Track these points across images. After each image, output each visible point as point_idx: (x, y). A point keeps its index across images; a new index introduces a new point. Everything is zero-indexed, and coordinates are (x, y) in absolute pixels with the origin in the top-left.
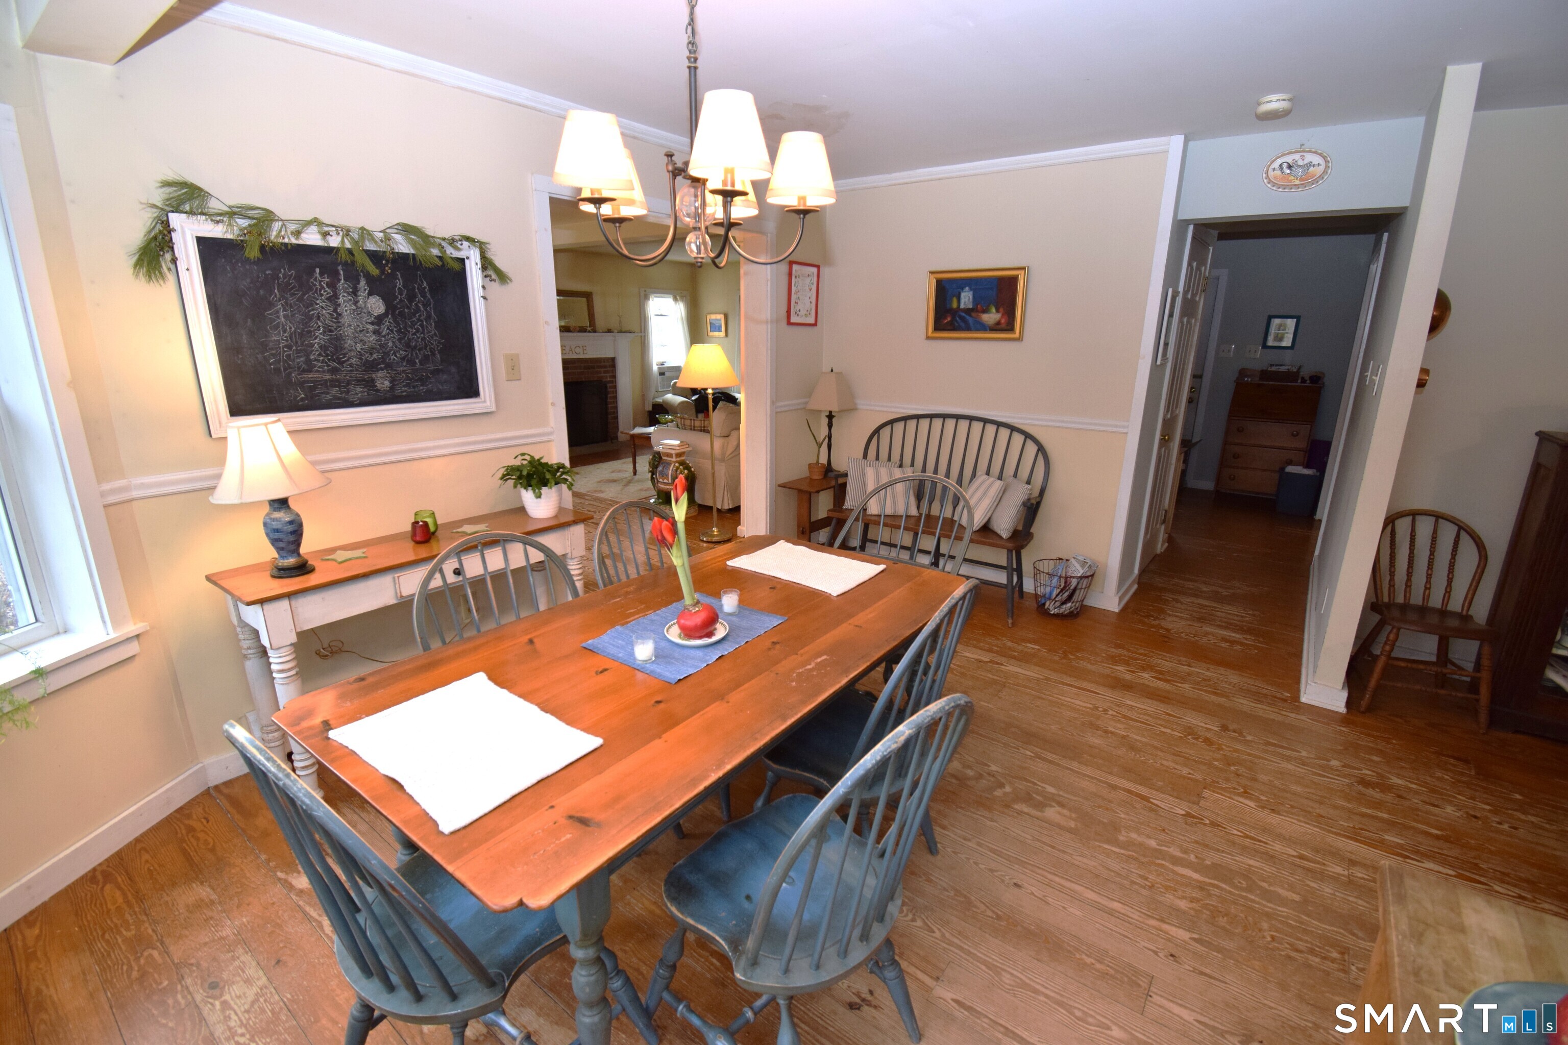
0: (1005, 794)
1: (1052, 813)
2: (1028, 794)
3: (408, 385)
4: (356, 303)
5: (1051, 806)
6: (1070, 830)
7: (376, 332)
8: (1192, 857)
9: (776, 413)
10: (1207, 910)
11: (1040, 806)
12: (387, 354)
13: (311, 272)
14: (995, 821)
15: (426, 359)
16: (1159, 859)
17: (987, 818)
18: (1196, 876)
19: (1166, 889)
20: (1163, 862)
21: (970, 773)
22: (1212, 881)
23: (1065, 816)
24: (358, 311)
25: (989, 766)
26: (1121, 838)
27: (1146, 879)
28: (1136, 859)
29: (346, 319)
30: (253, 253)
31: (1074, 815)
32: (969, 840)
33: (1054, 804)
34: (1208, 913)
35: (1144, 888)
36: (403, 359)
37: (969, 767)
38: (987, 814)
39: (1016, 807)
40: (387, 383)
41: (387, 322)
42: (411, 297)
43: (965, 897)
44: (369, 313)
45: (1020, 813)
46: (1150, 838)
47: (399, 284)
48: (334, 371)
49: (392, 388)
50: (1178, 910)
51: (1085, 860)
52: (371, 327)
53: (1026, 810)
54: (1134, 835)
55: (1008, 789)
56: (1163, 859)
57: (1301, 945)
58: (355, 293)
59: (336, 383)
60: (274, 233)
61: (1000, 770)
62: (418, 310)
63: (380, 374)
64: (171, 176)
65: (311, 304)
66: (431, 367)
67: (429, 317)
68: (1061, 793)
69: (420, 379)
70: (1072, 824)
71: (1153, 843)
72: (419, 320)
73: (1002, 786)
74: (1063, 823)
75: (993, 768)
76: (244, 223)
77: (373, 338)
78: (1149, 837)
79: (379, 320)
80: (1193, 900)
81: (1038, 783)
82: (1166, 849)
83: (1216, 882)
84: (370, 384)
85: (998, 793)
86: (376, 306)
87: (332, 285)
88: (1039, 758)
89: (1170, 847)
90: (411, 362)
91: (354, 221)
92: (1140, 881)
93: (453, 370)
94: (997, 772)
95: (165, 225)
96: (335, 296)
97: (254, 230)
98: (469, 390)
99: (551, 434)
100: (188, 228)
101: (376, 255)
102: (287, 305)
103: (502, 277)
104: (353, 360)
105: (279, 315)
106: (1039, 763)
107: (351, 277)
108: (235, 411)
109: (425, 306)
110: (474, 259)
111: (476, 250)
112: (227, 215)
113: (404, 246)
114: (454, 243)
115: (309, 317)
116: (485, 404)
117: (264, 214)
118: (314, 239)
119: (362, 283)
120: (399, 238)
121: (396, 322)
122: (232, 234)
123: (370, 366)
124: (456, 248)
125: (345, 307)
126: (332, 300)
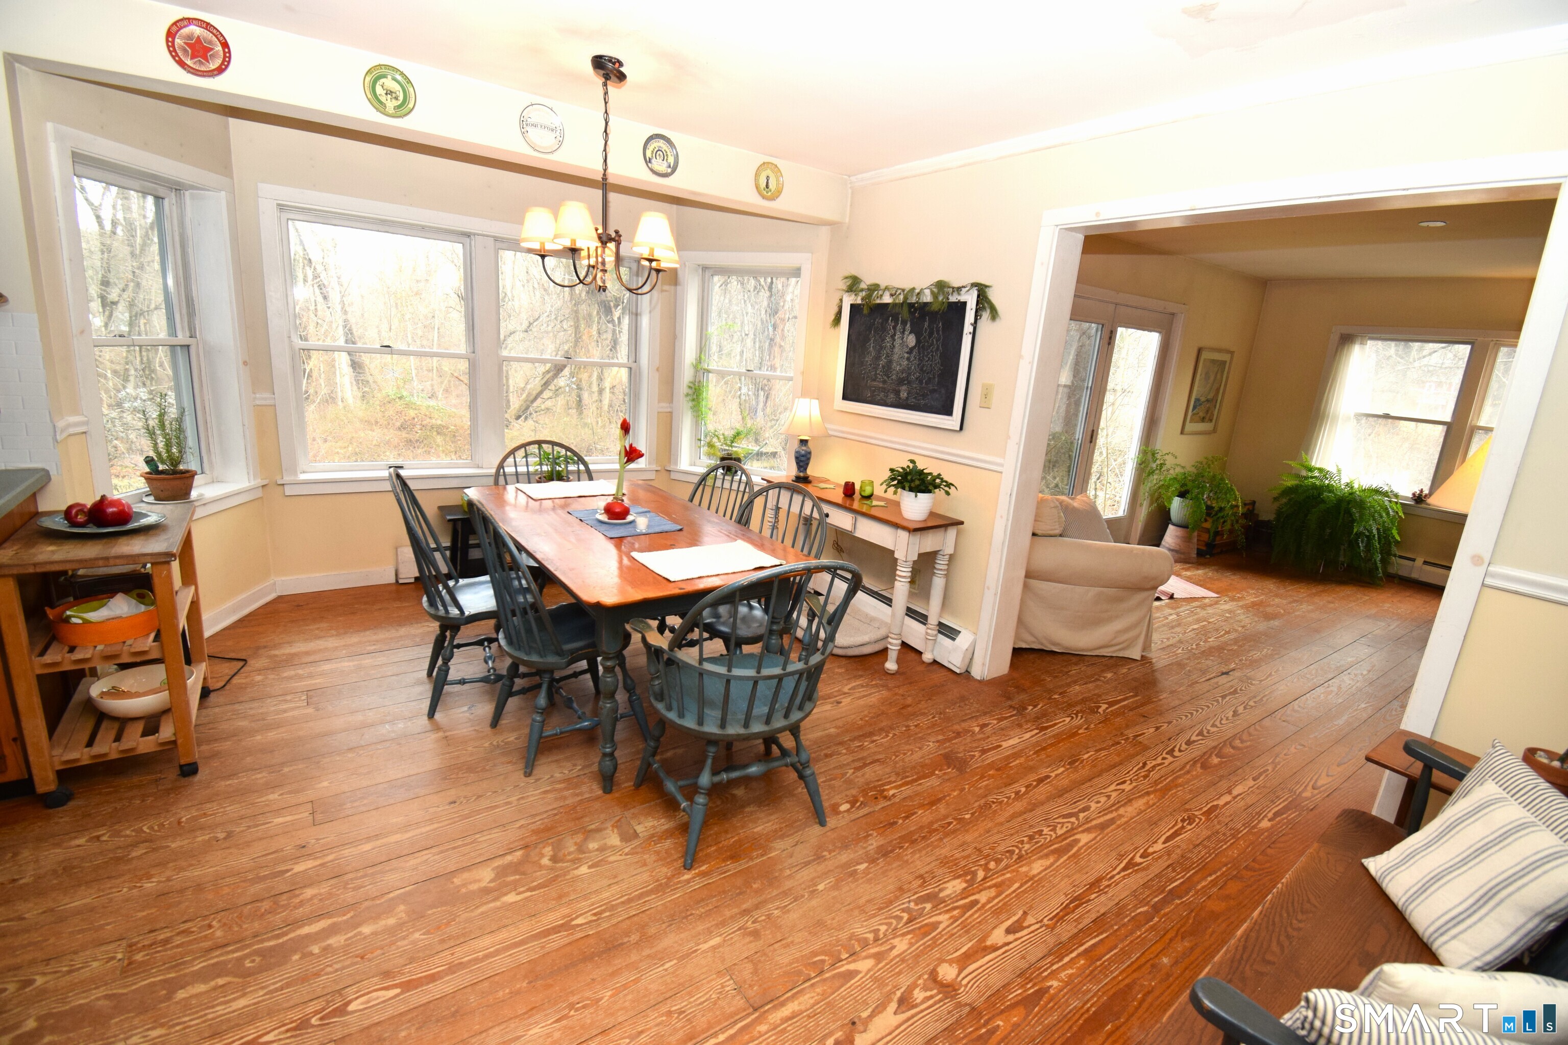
0: (542, 856)
1: (486, 875)
2: (524, 873)
3: (915, 398)
4: (903, 338)
5: (491, 881)
6: (454, 873)
7: (908, 359)
8: (316, 949)
9: (1483, 586)
10: (283, 906)
11: (502, 872)
12: (909, 374)
13: (886, 320)
14: (520, 827)
15: (929, 381)
16: (352, 917)
17: (529, 824)
18: (306, 930)
19: (330, 894)
20: (345, 918)
21: (593, 845)
22: (285, 938)
23: (471, 883)
24: (903, 344)
25: (589, 867)
26: (402, 907)
27: (354, 889)
28: (373, 899)
29: (896, 350)
30: (866, 311)
31: (464, 890)
32: (519, 799)
33: (492, 885)
34: (282, 903)
35: (352, 879)
36: (917, 379)
37: (602, 849)
38: (533, 827)
39: (519, 854)
40: (906, 394)
41: (915, 352)
42: (931, 334)
43: (477, 772)
44: (907, 346)
45: (511, 851)
46: (372, 934)
47: (926, 325)
48: (884, 382)
49: (907, 398)
50: (310, 885)
51: (419, 860)
52: (906, 355)
53: (509, 858)
54: (391, 921)
55: (545, 861)
56: (346, 922)
57: (179, 940)
58: (903, 333)
59: (883, 390)
60: (875, 299)
61: (576, 872)
62: (932, 344)
63: (904, 387)
64: (847, 274)
65: (883, 340)
66: (931, 387)
67: (938, 349)
68: (498, 904)
69: (923, 395)
70: (457, 881)
71: (366, 930)
72: (932, 351)
73: (554, 859)
74: (466, 875)
75: (584, 869)
76: (866, 293)
77: (906, 362)
78: (375, 934)
79: (912, 349)
80: (301, 904)
81: (529, 894)
82: (349, 935)
83: (281, 941)
84: (897, 393)
85: (548, 851)
86: (912, 340)
87: (894, 328)
88: (562, 925)
89: (346, 940)
90: (921, 382)
91: (907, 286)
92: (359, 882)
93: (942, 391)
94: (577, 868)
95: (841, 300)
96: (895, 335)
97: (869, 296)
98: (947, 410)
99: (1002, 465)
100: (848, 301)
101: (911, 305)
102: (875, 341)
103: (994, 314)
104: (894, 377)
105: (871, 346)
106: (556, 920)
107: (904, 323)
108: (845, 397)
109: (937, 341)
110: (970, 299)
111: (974, 293)
112: (862, 290)
113: (927, 298)
114: (959, 289)
115: (881, 348)
116: (953, 422)
117: (874, 288)
118: (887, 299)
119: (908, 325)
120: (927, 292)
121: (919, 352)
122: (859, 301)
123: (901, 382)
124: (959, 294)
125: (898, 342)
126: (893, 336)
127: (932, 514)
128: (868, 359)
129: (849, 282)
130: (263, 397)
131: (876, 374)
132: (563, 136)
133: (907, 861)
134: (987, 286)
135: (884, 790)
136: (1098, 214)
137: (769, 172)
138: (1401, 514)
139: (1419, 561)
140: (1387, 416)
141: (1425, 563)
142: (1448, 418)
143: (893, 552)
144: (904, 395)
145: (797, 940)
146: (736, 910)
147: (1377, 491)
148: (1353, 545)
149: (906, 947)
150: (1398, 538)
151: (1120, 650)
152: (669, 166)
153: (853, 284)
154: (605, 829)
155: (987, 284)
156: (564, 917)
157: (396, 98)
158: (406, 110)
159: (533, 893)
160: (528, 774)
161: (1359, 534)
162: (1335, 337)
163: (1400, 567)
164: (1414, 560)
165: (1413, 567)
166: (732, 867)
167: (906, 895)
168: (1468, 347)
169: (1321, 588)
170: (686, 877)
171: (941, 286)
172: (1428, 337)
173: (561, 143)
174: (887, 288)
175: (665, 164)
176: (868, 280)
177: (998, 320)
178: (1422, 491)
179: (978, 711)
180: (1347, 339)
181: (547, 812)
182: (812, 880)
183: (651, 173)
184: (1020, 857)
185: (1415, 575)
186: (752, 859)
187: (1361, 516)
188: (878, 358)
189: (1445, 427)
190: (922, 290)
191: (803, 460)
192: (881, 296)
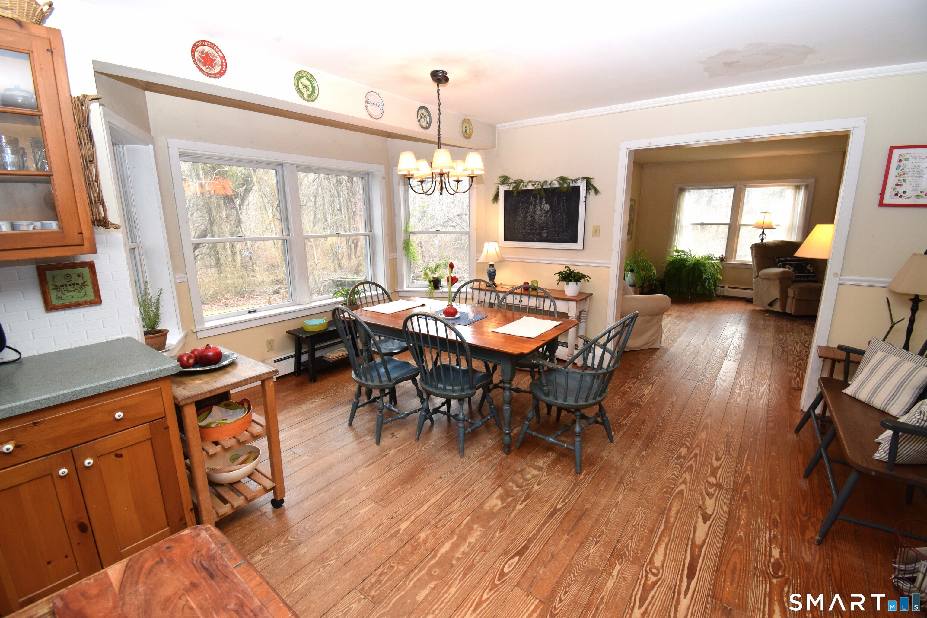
0: (511, 487)
1: (496, 502)
3: (552, 236)
4: (541, 207)
5: (502, 503)
6: (480, 506)
7: (545, 217)
8: (459, 556)
9: (839, 284)
10: (417, 545)
11: (502, 498)
12: (547, 224)
13: (530, 198)
15: (560, 227)
16: (458, 537)
18: (443, 551)
19: (434, 533)
20: (455, 539)
21: (528, 476)
22: (438, 557)
23: (493, 507)
24: (541, 209)
26: (476, 526)
27: (443, 527)
28: (458, 527)
29: (537, 213)
30: (515, 194)
31: (494, 511)
32: (471, 467)
33: (504, 504)
34: (414, 544)
35: (436, 524)
36: (552, 226)
37: (534, 477)
38: (492, 476)
39: (500, 489)
40: (546, 234)
41: (549, 213)
42: (559, 204)
43: (435, 462)
44: (544, 210)
45: (495, 490)
46: (476, 541)
47: (555, 199)
48: (531, 229)
49: (547, 237)
50: (420, 533)
51: (457, 506)
52: (544, 215)
53: (497, 493)
55: (515, 489)
58: (541, 203)
59: (531, 234)
60: (522, 187)
61: (534, 489)
62: (560, 208)
63: (545, 231)
65: (528, 208)
66: (562, 229)
67: (564, 210)
69: (557, 234)
70: (486, 508)
72: (560, 211)
73: (518, 487)
74: (488, 505)
75: (536, 487)
76: (514, 185)
77: (544, 219)
79: (547, 212)
84: (540, 234)
85: (511, 484)
86: (547, 207)
87: (535, 201)
90: (555, 228)
91: (542, 180)
92: (442, 523)
93: (569, 231)
94: (533, 487)
95: (498, 189)
96: (536, 205)
97: (517, 187)
98: (574, 240)
99: (609, 264)
100: (503, 189)
101: (546, 190)
102: (522, 209)
103: (597, 191)
104: (537, 226)
105: (520, 211)
106: (549, 510)
107: (541, 198)
108: (506, 239)
109: (563, 206)
110: (583, 186)
111: (585, 182)
112: (512, 183)
113: (556, 185)
114: (575, 181)
115: (527, 212)
116: (578, 245)
117: (520, 182)
118: (530, 187)
119: (544, 200)
120: (556, 182)
121: (552, 213)
122: (511, 189)
123: (542, 228)
124: (576, 183)
125: (538, 208)
126: (534, 206)
127: (580, 293)
128: (519, 218)
129: (502, 179)
130: (180, 276)
131: (525, 226)
132: (383, 108)
133: (657, 447)
134: (590, 178)
135: (620, 423)
136: (650, 143)
137: (466, 124)
138: (721, 267)
139: (726, 287)
140: (703, 224)
141: (729, 287)
142: (728, 222)
143: (567, 314)
144: (545, 235)
145: (650, 486)
146: (615, 484)
147: (708, 258)
148: (703, 283)
149: (690, 477)
150: (721, 278)
151: (652, 344)
152: (427, 123)
153: (505, 180)
154: (525, 469)
155: (591, 177)
156: (551, 507)
157: (309, 90)
158: (314, 97)
159: (527, 502)
160: (462, 456)
161: (705, 278)
162: (676, 190)
163: (720, 291)
164: (724, 287)
165: (724, 291)
166: (596, 468)
167: (671, 458)
168: (733, 189)
169: (694, 306)
170: (582, 477)
171: (563, 179)
172: (714, 187)
173: (383, 113)
174: (530, 181)
175: (426, 123)
176: (514, 177)
177: (599, 194)
178: (722, 256)
179: (621, 382)
180: (682, 190)
181: (490, 469)
182: (631, 463)
183: (420, 127)
184: (694, 434)
185: (725, 294)
186: (599, 463)
187: (705, 270)
188: (525, 217)
189: (727, 227)
190: (551, 181)
191: (492, 275)
192: (526, 186)
